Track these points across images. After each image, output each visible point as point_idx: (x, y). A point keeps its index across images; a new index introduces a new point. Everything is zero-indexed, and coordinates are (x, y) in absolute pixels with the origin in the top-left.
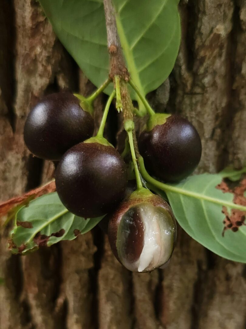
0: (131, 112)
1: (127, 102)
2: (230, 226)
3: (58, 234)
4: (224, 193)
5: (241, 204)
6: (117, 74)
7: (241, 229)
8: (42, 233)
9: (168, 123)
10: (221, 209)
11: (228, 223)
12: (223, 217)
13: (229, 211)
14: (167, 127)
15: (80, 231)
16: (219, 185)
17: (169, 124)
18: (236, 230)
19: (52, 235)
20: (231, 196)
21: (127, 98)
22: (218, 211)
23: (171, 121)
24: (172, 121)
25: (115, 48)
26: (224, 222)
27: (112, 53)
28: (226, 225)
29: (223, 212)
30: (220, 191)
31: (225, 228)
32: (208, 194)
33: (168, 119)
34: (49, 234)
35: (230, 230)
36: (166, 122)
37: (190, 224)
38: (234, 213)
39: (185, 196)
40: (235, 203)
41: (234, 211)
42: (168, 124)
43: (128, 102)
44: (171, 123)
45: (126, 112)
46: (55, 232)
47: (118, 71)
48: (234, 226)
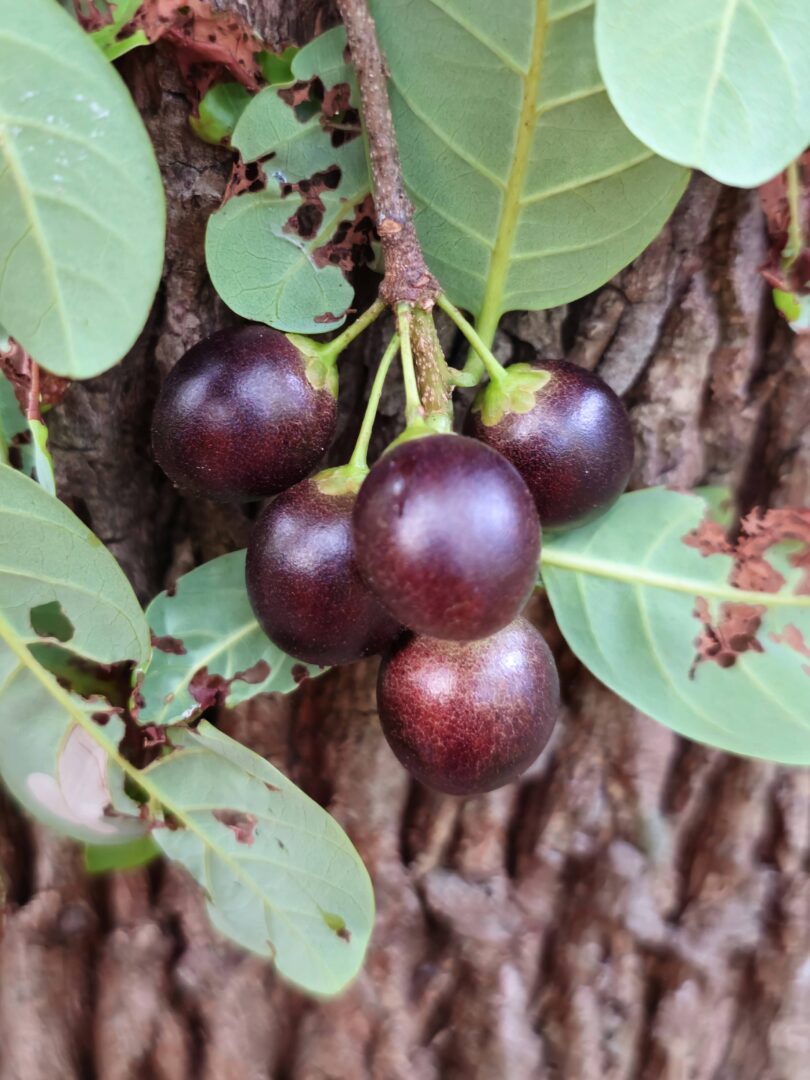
0: (441, 391)
1: (430, 366)
2: (712, 652)
4: (705, 555)
5: (752, 587)
6: (404, 298)
7: (746, 661)
8: (211, 672)
10: (692, 606)
11: (709, 643)
12: (697, 628)
13: (715, 612)
16: (695, 533)
18: (729, 662)
19: (238, 676)
20: (727, 563)
21: (431, 355)
22: (682, 613)
25: (396, 225)
26: (699, 643)
27: (388, 239)
28: (702, 650)
29: (697, 615)
30: (695, 553)
31: (699, 658)
32: (660, 564)
34: (228, 675)
35: (712, 665)
37: (602, 647)
38: (728, 615)
39: (591, 575)
40: (736, 585)
41: (729, 611)
43: (435, 364)
46: (243, 670)
48: (727, 650)
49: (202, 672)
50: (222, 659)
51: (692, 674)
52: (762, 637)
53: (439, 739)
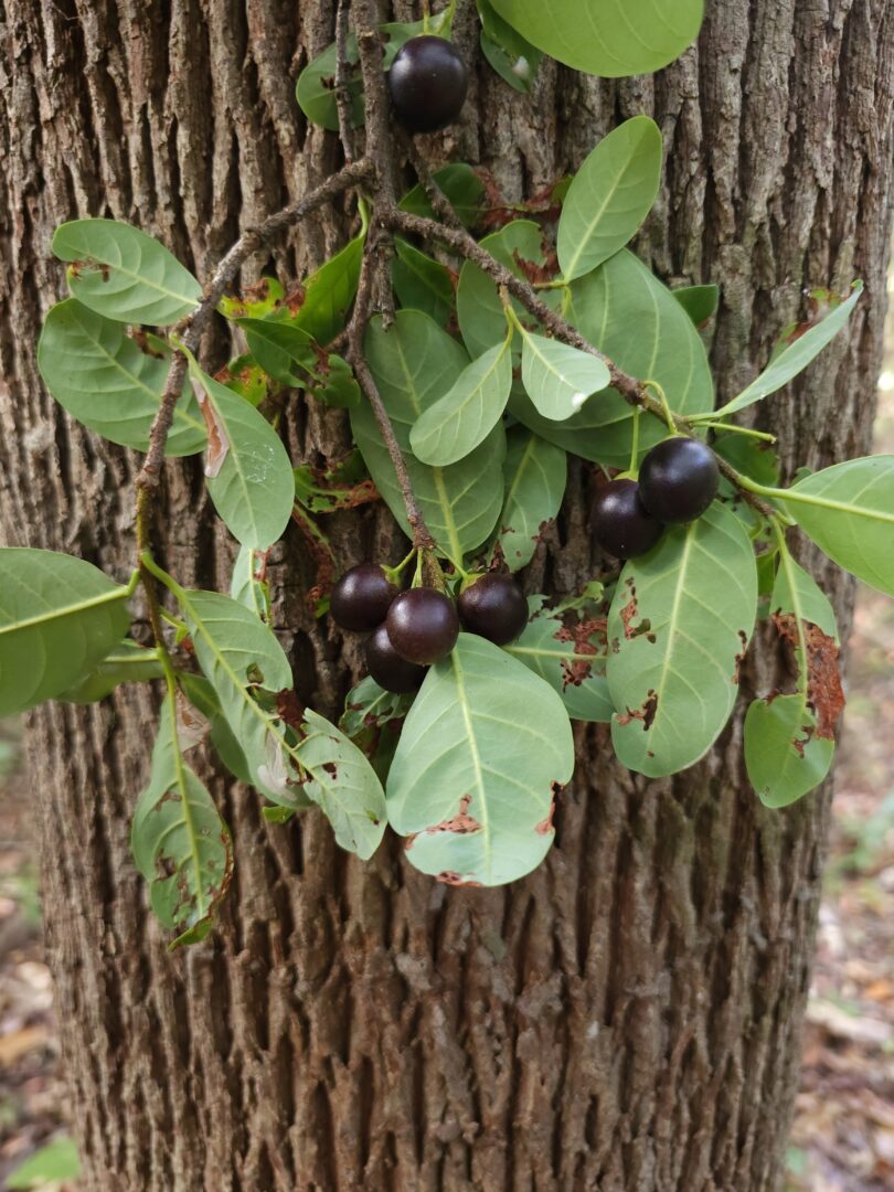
2: (571, 680)
3: (387, 713)
4: (563, 642)
5: (585, 653)
7: (585, 682)
10: (560, 662)
11: (569, 677)
12: (563, 671)
13: (570, 664)
16: (558, 634)
18: (578, 684)
20: (573, 645)
22: (557, 665)
26: (565, 676)
28: (567, 680)
29: (562, 666)
30: (558, 641)
31: (567, 684)
32: (544, 647)
35: (571, 685)
38: (576, 665)
40: (577, 653)
41: (575, 662)
48: (576, 679)
49: (368, 715)
50: (375, 708)
51: (565, 690)
52: (591, 672)
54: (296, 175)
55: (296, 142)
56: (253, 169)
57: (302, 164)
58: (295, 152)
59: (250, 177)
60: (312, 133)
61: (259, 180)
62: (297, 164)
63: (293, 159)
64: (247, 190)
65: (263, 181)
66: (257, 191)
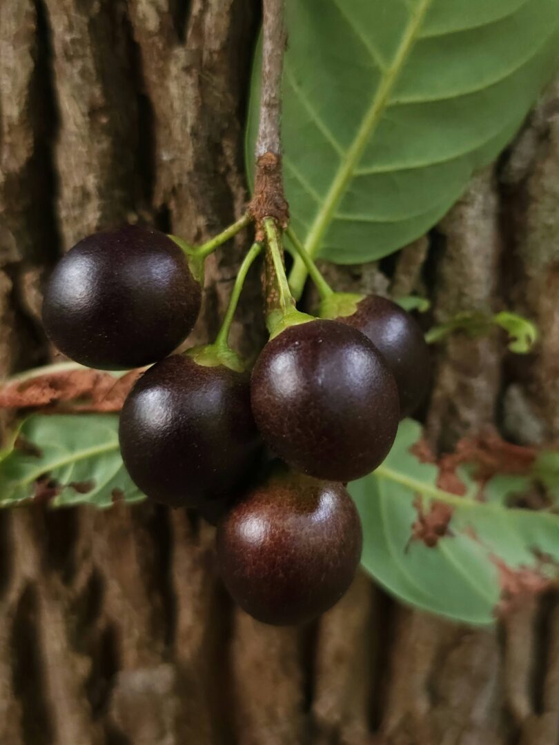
2: (422, 534)
6: (271, 215)
8: (53, 476)
9: (360, 312)
10: (411, 499)
11: (420, 528)
13: (426, 505)
14: (359, 321)
15: (125, 494)
16: (415, 446)
17: (364, 316)
18: (432, 543)
19: (71, 485)
20: (432, 471)
22: (405, 502)
23: (367, 308)
24: (370, 309)
25: (274, 158)
26: (413, 526)
27: (265, 167)
28: (415, 532)
29: (414, 505)
30: (414, 460)
31: (412, 539)
33: (360, 305)
36: (357, 312)
38: (434, 509)
40: (439, 488)
41: (436, 505)
42: (361, 315)
44: (367, 314)
45: (274, 294)
46: (77, 481)
47: (272, 208)
48: (430, 534)
51: (407, 550)
52: (452, 527)
53: (280, 571)
54: (174, 89)
55: (171, 24)
56: (83, 73)
57: (187, 70)
58: (169, 44)
59: (77, 88)
60: (203, 12)
61: (97, 91)
62: (174, 69)
63: (165, 57)
64: (72, 110)
65: (105, 93)
66: (93, 113)
